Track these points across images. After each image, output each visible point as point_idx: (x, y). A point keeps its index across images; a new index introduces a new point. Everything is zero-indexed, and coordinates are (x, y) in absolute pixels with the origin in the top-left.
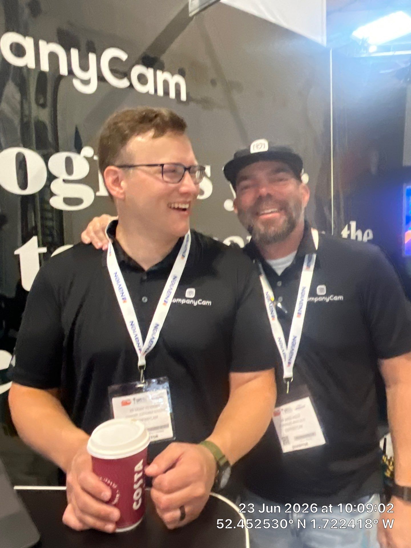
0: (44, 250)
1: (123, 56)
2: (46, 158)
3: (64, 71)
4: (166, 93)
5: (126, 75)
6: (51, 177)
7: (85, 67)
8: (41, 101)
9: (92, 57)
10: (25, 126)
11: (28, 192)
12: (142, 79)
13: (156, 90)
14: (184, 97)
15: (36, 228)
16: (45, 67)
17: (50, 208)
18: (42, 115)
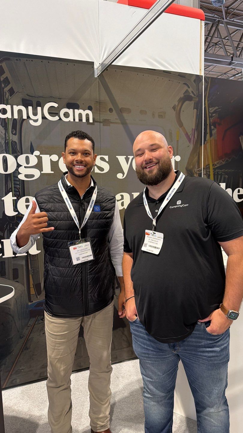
0: (15, 198)
1: (56, 105)
2: (16, 158)
3: (25, 117)
4: (80, 120)
5: (58, 114)
6: (19, 166)
7: (35, 114)
8: (14, 132)
9: (39, 109)
10: (7, 144)
11: (8, 173)
12: (66, 115)
13: (74, 120)
14: (91, 121)
15: (11, 188)
16: (16, 116)
17: (18, 180)
18: (15, 138)
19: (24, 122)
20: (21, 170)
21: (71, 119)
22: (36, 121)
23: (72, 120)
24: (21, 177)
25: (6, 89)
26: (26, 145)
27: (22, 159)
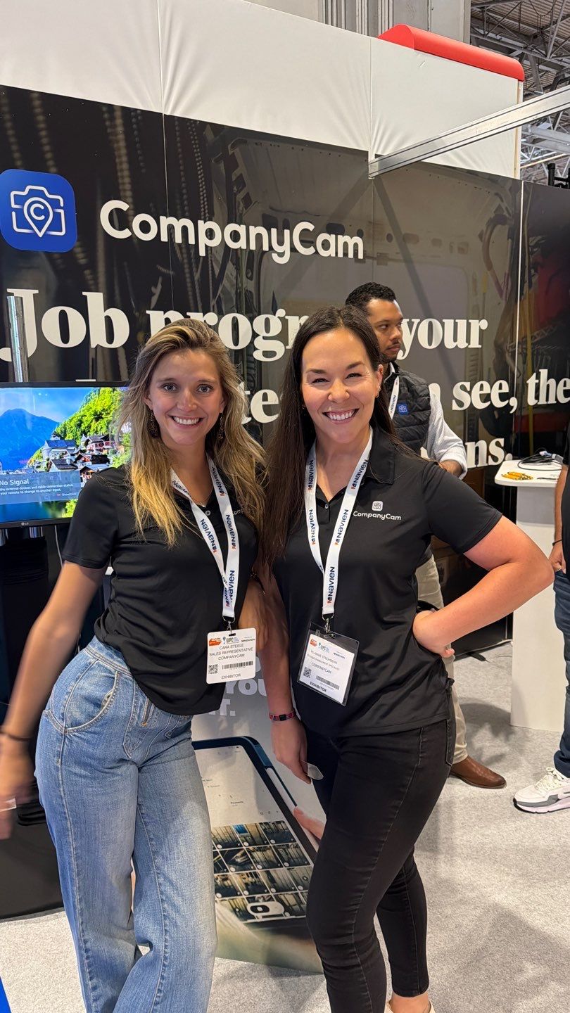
0: (248, 393)
1: (311, 227)
2: (251, 320)
3: (266, 248)
4: (346, 254)
5: (313, 243)
6: (255, 335)
7: (281, 243)
8: (249, 275)
9: (287, 232)
10: (238, 295)
11: (239, 347)
12: (326, 245)
13: (337, 253)
14: (361, 256)
16: (253, 247)
17: (253, 360)
18: (250, 285)
19: (265, 257)
20: (258, 342)
21: (331, 252)
22: (281, 255)
23: (333, 255)
24: (258, 355)
25: (240, 196)
26: (266, 299)
27: (260, 321)
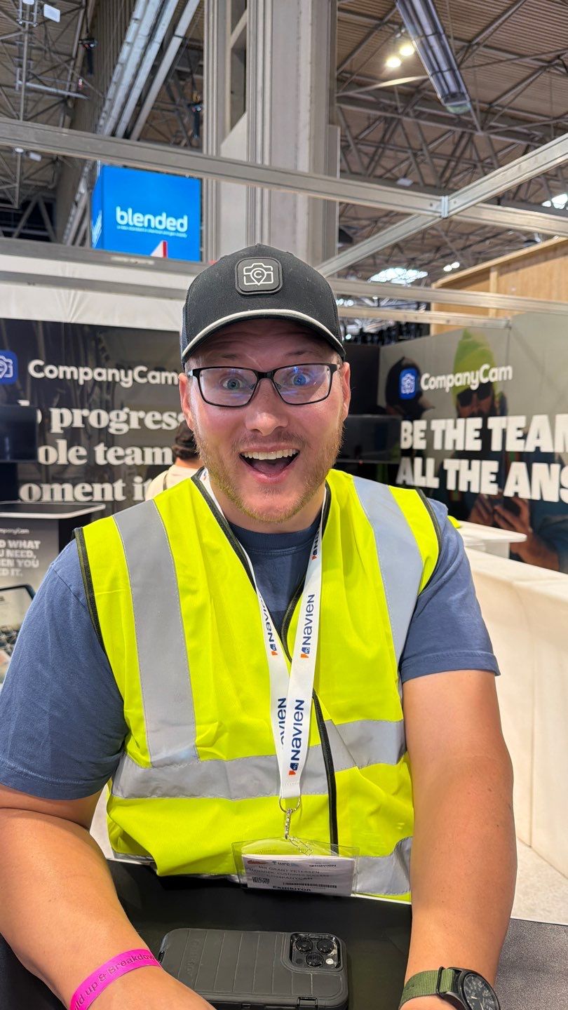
0: (105, 449)
1: (145, 369)
2: (108, 413)
3: (118, 379)
4: (167, 382)
5: (146, 377)
6: (110, 421)
7: (126, 376)
8: (108, 393)
9: (130, 372)
11: (101, 426)
13: (161, 381)
14: (176, 383)
16: (110, 379)
17: (109, 433)
18: (109, 397)
20: (112, 424)
22: (127, 383)
23: (159, 382)
24: (112, 431)
25: (103, 356)
27: (113, 414)
